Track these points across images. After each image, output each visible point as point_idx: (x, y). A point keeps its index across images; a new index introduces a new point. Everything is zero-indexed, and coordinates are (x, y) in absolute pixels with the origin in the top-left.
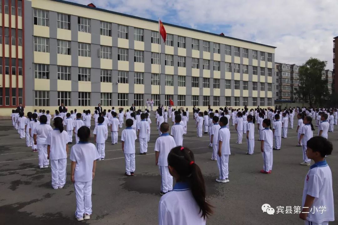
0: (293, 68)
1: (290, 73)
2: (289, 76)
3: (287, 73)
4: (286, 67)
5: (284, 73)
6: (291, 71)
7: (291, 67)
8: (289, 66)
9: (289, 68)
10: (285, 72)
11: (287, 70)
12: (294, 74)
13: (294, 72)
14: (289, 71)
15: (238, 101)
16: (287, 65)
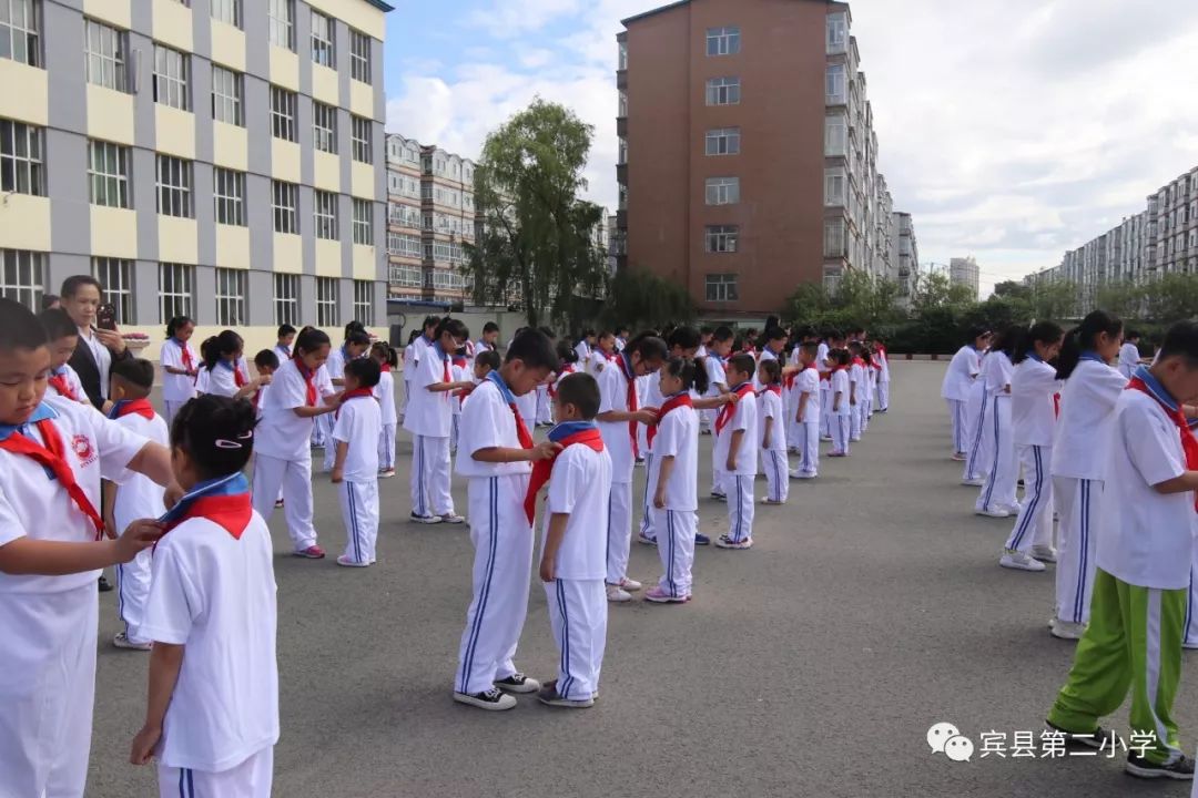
0: (431, 162)
1: (418, 182)
2: (417, 193)
3: (406, 178)
4: (404, 151)
5: (398, 177)
6: (423, 173)
7: (422, 155)
8: (414, 148)
9: (417, 157)
10: (400, 172)
11: (407, 164)
12: (435, 187)
13: (435, 179)
14: (418, 174)
15: (184, 295)
16: (408, 144)
